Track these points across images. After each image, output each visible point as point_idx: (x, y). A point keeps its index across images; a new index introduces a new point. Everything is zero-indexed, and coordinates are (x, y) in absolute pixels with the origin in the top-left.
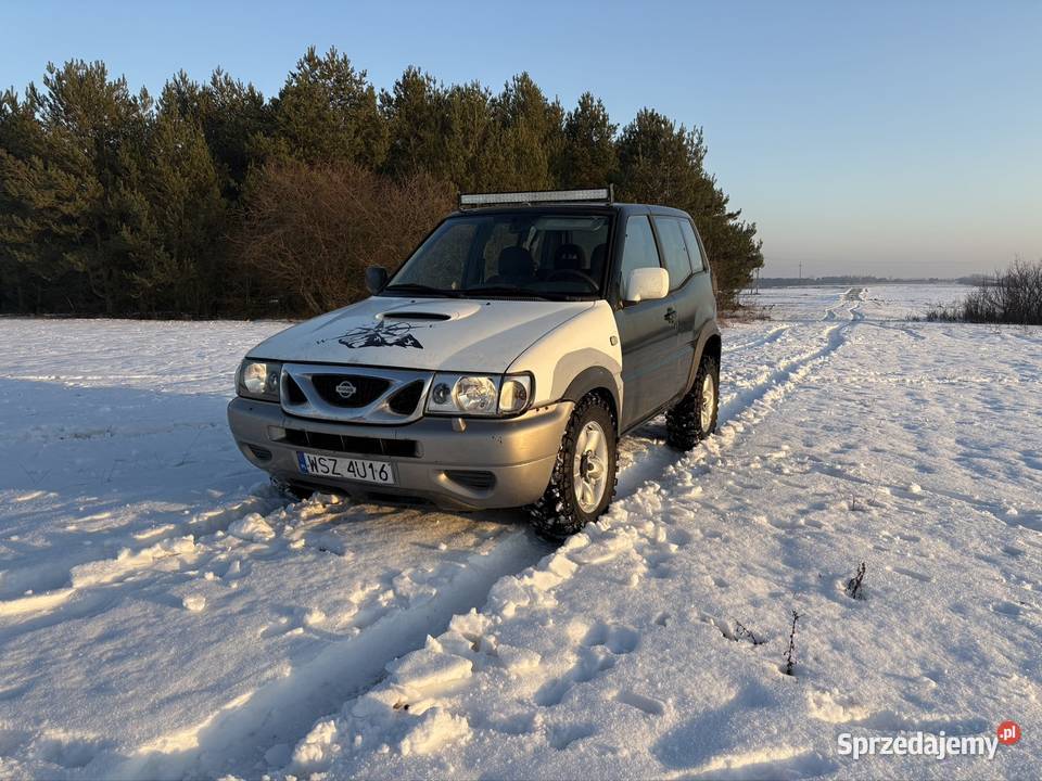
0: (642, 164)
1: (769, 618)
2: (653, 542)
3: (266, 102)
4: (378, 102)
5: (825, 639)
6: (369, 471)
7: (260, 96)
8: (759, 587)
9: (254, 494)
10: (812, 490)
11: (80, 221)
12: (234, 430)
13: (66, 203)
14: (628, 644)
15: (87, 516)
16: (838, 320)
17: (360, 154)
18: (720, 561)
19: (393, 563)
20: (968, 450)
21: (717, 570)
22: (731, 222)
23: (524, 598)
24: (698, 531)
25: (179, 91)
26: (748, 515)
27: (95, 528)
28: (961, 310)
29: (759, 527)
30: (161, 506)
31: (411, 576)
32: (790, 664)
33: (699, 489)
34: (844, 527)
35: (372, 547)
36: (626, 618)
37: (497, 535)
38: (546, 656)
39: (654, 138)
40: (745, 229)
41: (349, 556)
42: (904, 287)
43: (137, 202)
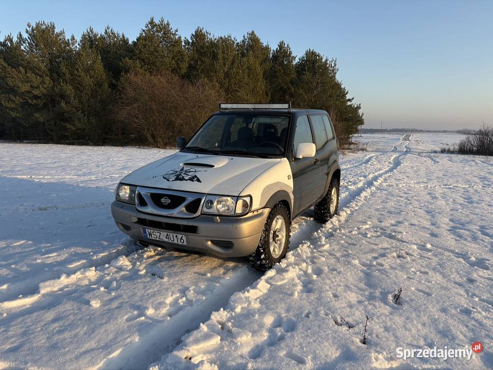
0: (307, 76)
1: (356, 314)
2: (306, 272)
3: (130, 42)
4: (183, 44)
5: (382, 326)
6: (175, 238)
7: (128, 39)
8: (353, 297)
9: (122, 244)
10: (380, 246)
11: (42, 98)
12: (114, 216)
13: (35, 89)
14: (291, 327)
15: (45, 255)
16: (399, 152)
17: (174, 69)
18: (335, 284)
19: (186, 283)
20: (454, 225)
21: (334, 288)
22: (349, 103)
23: (245, 303)
24: (326, 268)
25: (89, 37)
26: (350, 259)
27: (49, 261)
28: (457, 147)
29: (354, 266)
30: (80, 250)
31: (194, 290)
32: (365, 339)
33: (328, 245)
34: (394, 266)
35: (176, 274)
36: (291, 314)
37: (234, 268)
38: (254, 333)
39: (313, 63)
40: (356, 106)
41: (166, 279)
42: (431, 134)
43: (69, 89)
